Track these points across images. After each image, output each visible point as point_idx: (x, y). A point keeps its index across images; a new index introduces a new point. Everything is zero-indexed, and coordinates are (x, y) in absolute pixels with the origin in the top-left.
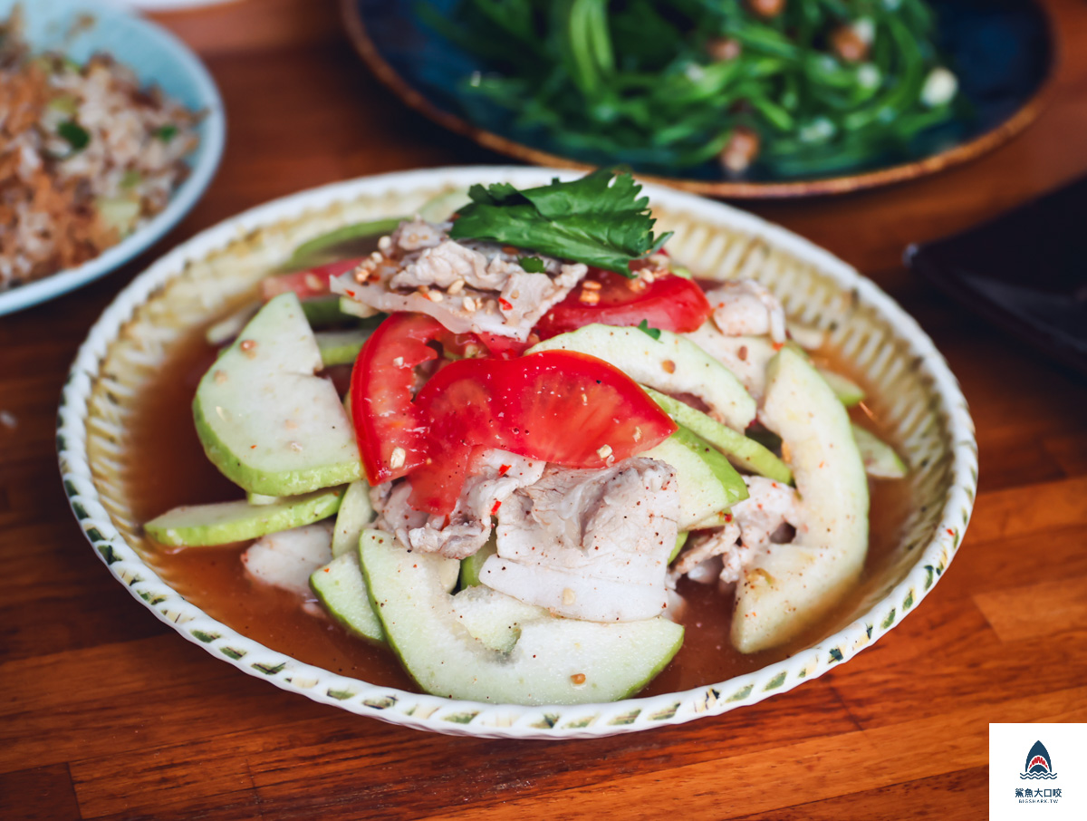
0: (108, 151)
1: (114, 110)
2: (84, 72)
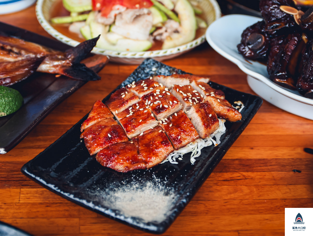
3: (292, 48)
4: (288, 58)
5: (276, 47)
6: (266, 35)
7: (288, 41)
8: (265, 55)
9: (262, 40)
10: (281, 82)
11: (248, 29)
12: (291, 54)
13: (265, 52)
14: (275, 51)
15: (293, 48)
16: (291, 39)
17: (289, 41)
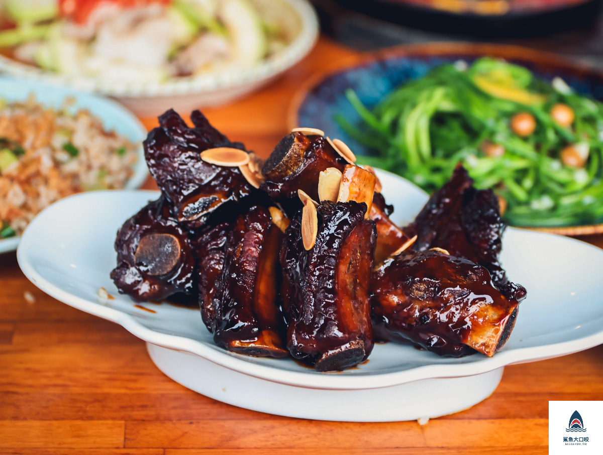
0: (88, 159)
1: (92, 137)
2: (75, 118)
3: (253, 252)
4: (249, 280)
5: (212, 259)
6: (180, 232)
7: (238, 237)
8: (189, 285)
9: (173, 247)
10: (246, 346)
11: (127, 226)
12: (257, 268)
13: (189, 275)
14: (211, 267)
15: (255, 251)
16: (247, 230)
17: (242, 236)
